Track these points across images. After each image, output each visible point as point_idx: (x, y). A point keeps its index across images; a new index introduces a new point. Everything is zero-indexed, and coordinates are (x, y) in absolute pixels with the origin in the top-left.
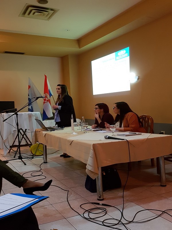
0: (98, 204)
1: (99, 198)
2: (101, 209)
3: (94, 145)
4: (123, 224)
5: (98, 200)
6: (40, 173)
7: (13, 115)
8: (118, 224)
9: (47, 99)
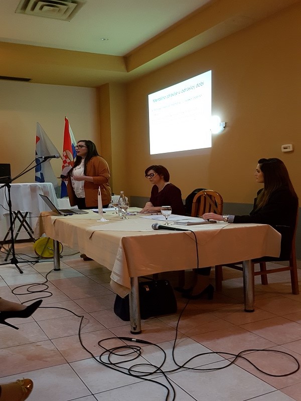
0: (130, 340)
1: (133, 331)
2: (132, 348)
3: (125, 240)
4: (163, 373)
5: (132, 333)
6: (43, 287)
7: (3, 187)
8: (155, 372)
9: (68, 161)
